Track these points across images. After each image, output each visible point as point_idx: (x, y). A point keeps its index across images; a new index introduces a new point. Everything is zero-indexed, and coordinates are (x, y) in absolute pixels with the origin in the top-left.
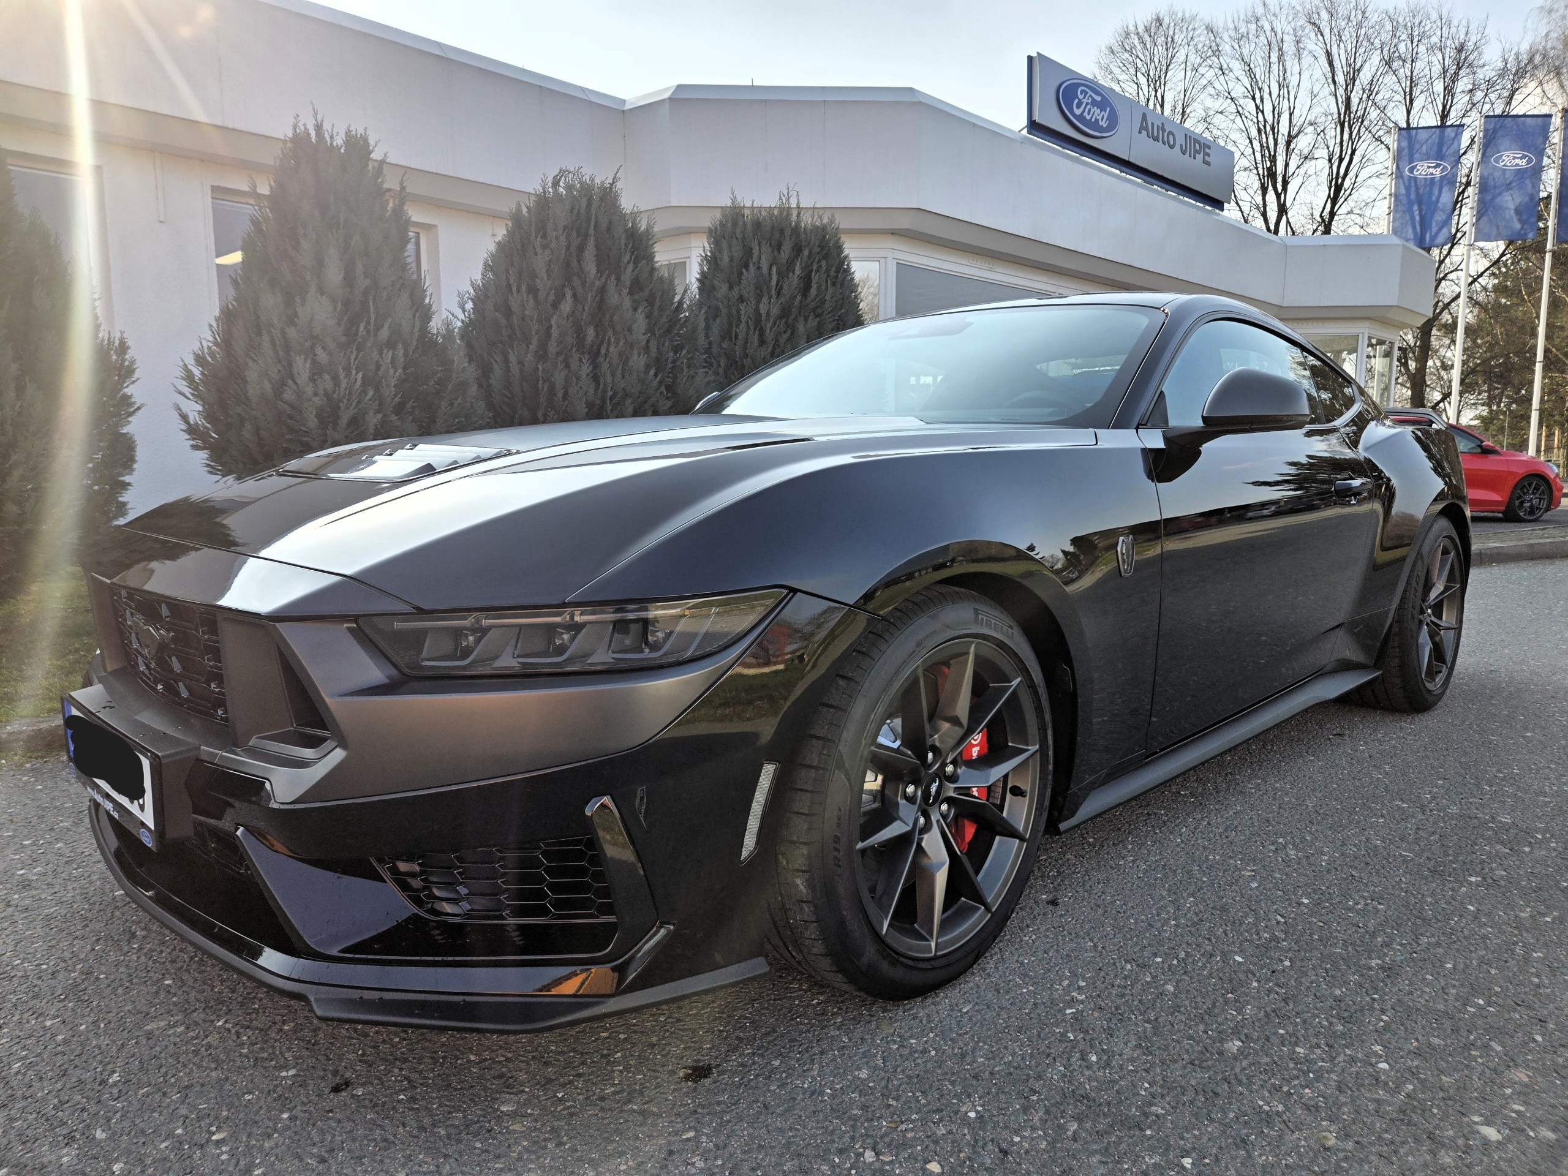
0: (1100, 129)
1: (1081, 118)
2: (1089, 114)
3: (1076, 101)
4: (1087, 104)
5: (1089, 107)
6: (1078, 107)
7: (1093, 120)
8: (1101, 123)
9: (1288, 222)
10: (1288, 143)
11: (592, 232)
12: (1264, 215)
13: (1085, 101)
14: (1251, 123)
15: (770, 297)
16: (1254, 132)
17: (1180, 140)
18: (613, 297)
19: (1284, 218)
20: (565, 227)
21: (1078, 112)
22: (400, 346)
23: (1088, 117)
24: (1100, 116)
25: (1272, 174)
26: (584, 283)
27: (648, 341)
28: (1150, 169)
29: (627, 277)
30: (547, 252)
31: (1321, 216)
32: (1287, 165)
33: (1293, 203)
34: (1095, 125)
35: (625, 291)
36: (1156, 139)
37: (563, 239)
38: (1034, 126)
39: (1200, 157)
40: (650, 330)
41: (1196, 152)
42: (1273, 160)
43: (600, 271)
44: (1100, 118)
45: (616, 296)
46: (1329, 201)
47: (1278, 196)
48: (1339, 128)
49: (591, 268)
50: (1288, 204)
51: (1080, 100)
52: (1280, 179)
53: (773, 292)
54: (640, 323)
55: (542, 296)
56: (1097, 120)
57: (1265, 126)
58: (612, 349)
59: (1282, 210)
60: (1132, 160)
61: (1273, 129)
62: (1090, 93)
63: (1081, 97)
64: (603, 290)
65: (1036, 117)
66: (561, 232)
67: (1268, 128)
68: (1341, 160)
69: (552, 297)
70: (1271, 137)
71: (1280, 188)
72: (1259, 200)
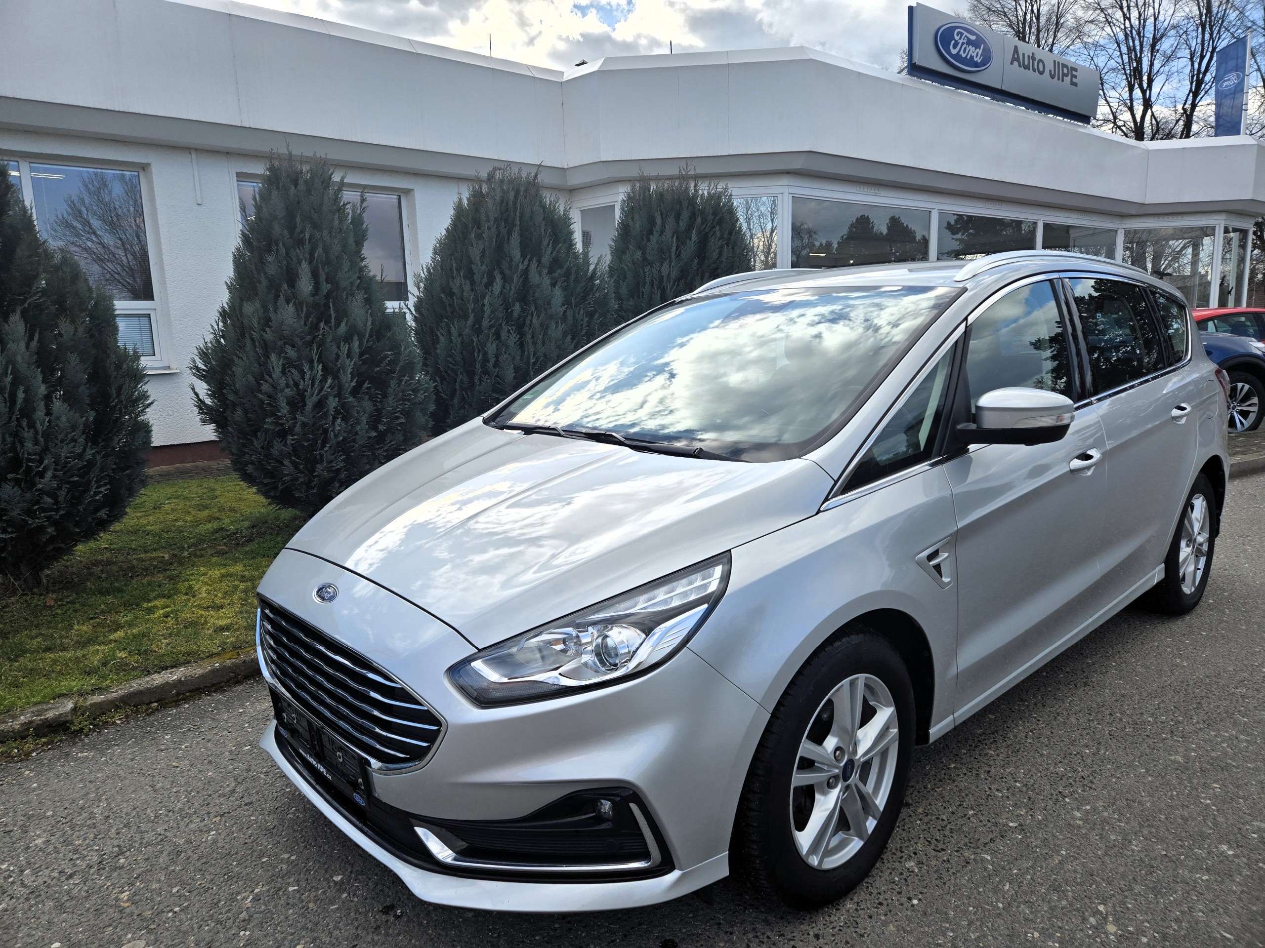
0: (976, 65)
1: (957, 57)
2: (964, 52)
3: (953, 42)
4: (963, 43)
5: (964, 46)
6: (955, 47)
7: (968, 57)
8: (975, 59)
9: (1153, 115)
10: (1153, 46)
11: (518, 223)
12: (1131, 109)
13: (961, 41)
14: (1118, 30)
15: (670, 262)
16: (1121, 36)
17: (1049, 66)
18: (534, 277)
19: (1149, 113)
20: (496, 220)
21: (954, 52)
22: (356, 338)
23: (964, 55)
24: (976, 54)
25: (1137, 72)
26: (510, 267)
27: (565, 312)
28: (1021, 94)
29: (546, 259)
30: (480, 242)
31: (1183, 109)
32: (1152, 65)
33: (1157, 99)
34: (970, 62)
35: (545, 271)
36: (1027, 67)
37: (493, 230)
38: (915, 69)
39: (1067, 79)
40: (567, 302)
41: (1064, 75)
42: (1139, 61)
43: (523, 256)
44: (974, 55)
45: (537, 276)
46: (1191, 94)
47: (1144, 92)
48: (1200, 29)
49: (516, 253)
50: (1153, 99)
51: (956, 41)
52: (1145, 78)
53: (673, 257)
54: (558, 296)
55: (477, 277)
56: (972, 57)
57: (1131, 31)
58: (534, 320)
59: (1148, 104)
60: (1003, 88)
61: (1139, 33)
62: (965, 34)
63: (957, 38)
64: (526, 272)
65: (917, 60)
66: (492, 223)
67: (1134, 32)
68: (1202, 57)
69: (485, 280)
70: (1137, 43)
71: (1145, 85)
72: (1126, 95)
